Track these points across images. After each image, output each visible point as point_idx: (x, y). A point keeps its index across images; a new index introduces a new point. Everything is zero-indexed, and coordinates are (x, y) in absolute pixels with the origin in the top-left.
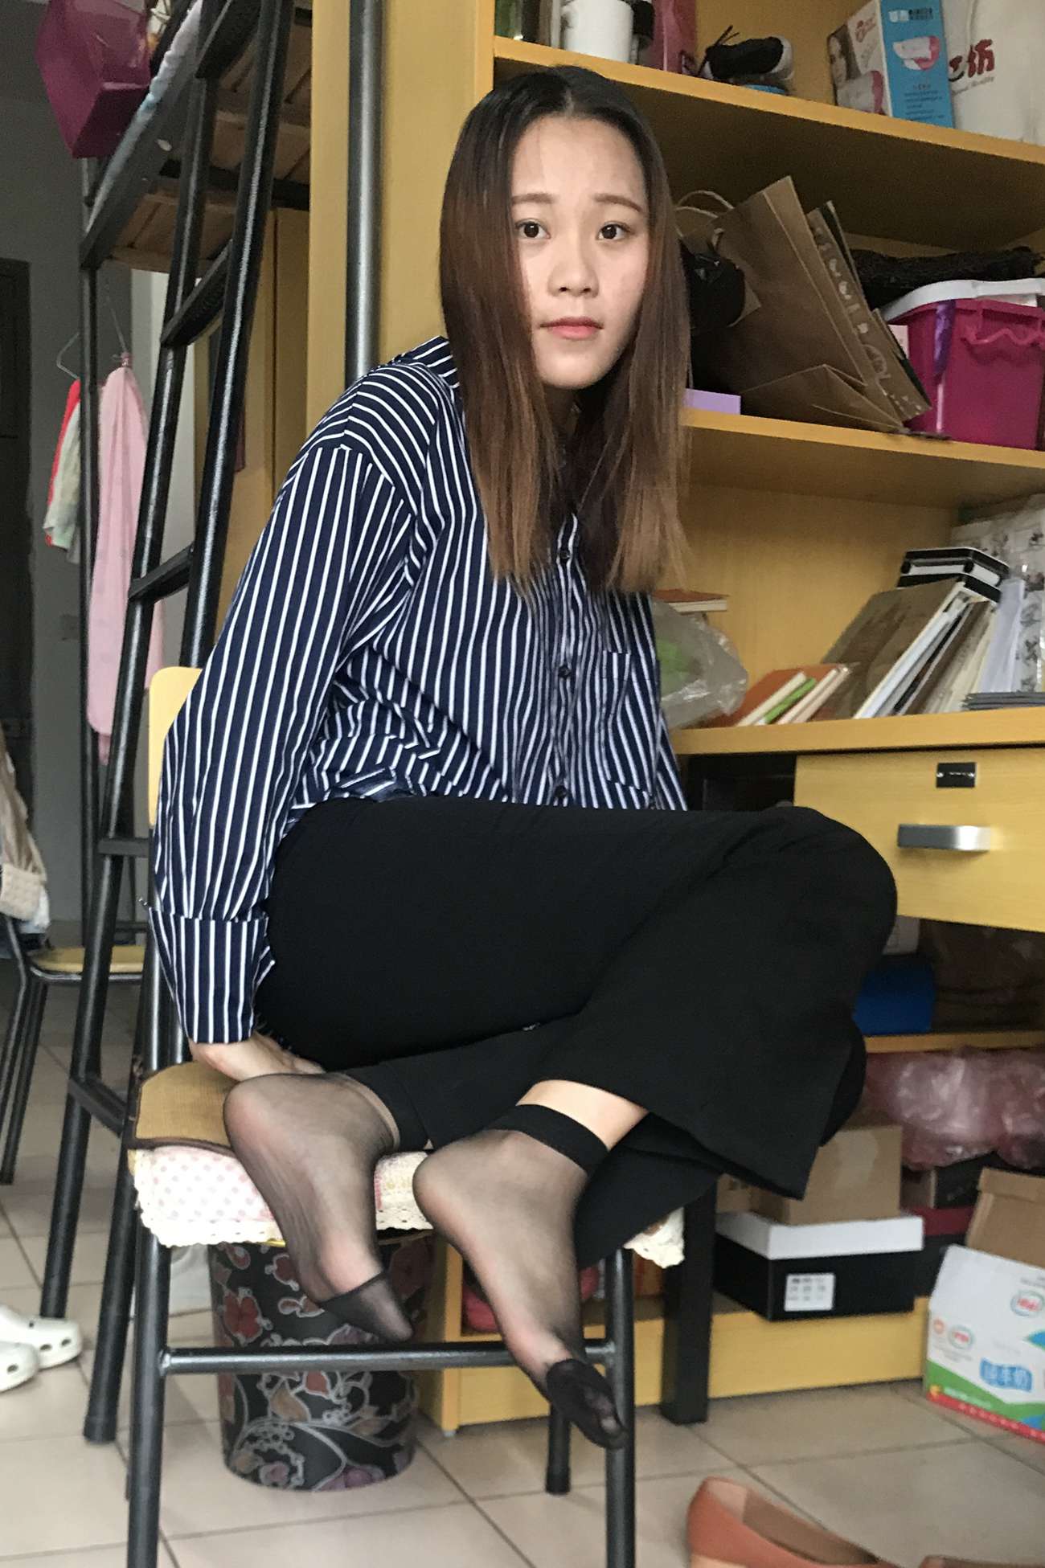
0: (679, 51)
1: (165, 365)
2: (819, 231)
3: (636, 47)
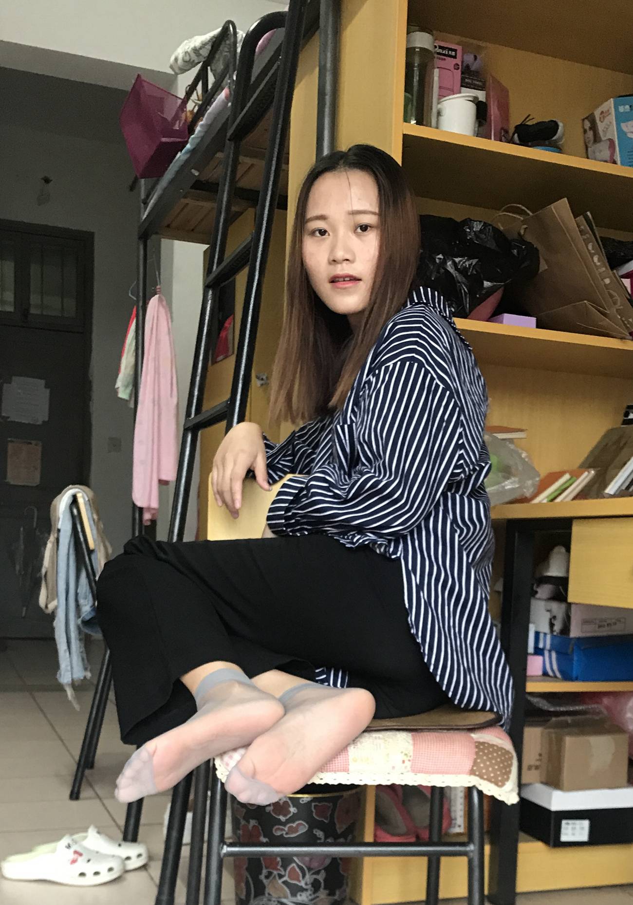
0: (500, 127)
1: (207, 299)
2: (582, 227)
3: (477, 125)
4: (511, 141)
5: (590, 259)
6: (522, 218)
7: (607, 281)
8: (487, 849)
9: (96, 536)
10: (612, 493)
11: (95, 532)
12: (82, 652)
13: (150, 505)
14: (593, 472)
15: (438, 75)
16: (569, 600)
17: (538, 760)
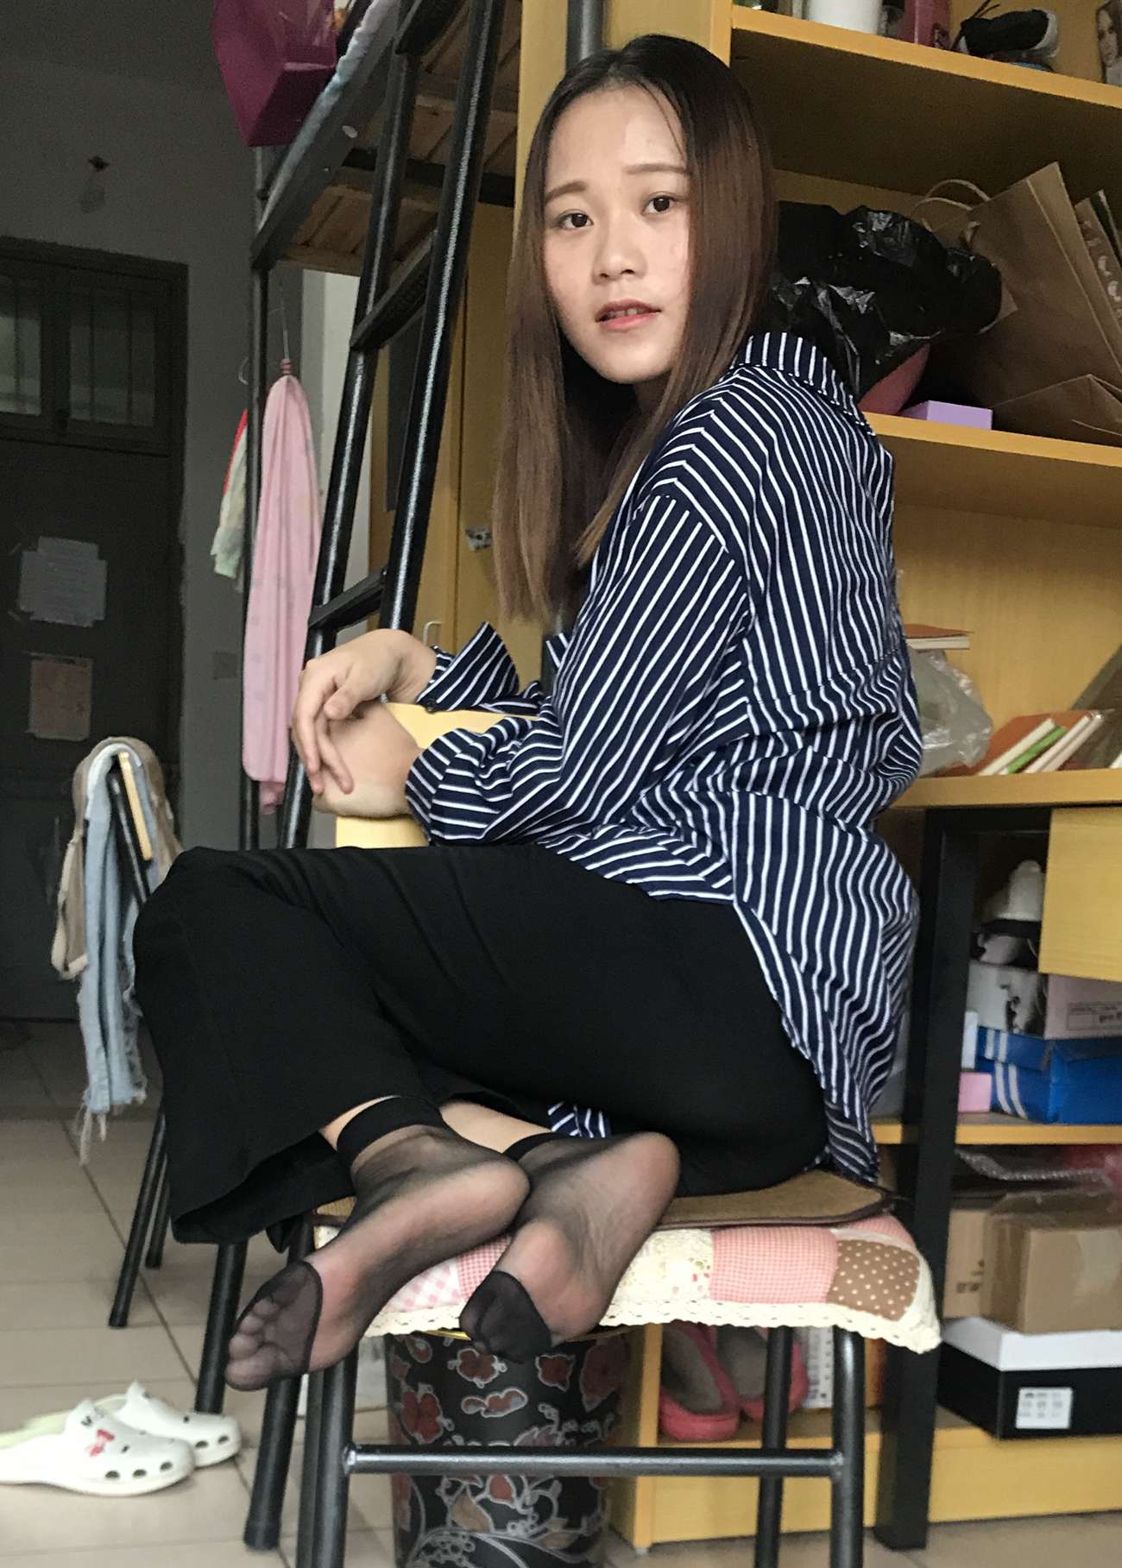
0: (931, 23)
1: (354, 371)
2: (1087, 223)
3: (885, 17)
4: (955, 49)
5: (1102, 290)
6: (969, 208)
8: (873, 1442)
9: (154, 834)
11: (153, 826)
14: (1099, 717)
16: (1043, 967)
17: (976, 1274)
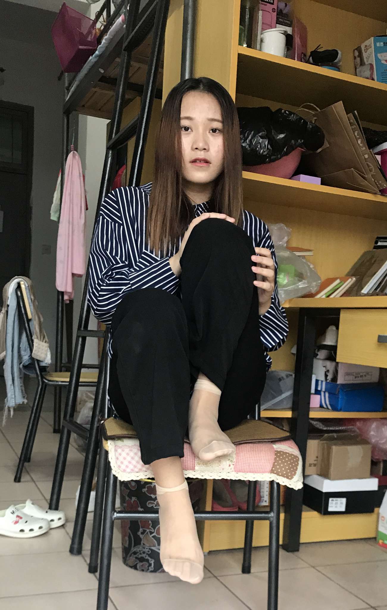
0: (301, 52)
1: (108, 156)
2: (352, 121)
3: (286, 50)
4: (307, 62)
5: (356, 142)
6: (313, 113)
7: (366, 156)
8: (282, 516)
9: (32, 310)
10: (366, 293)
11: (32, 307)
12: (21, 386)
13: (66, 290)
14: (354, 279)
15: (261, 15)
16: (337, 361)
17: (315, 460)
